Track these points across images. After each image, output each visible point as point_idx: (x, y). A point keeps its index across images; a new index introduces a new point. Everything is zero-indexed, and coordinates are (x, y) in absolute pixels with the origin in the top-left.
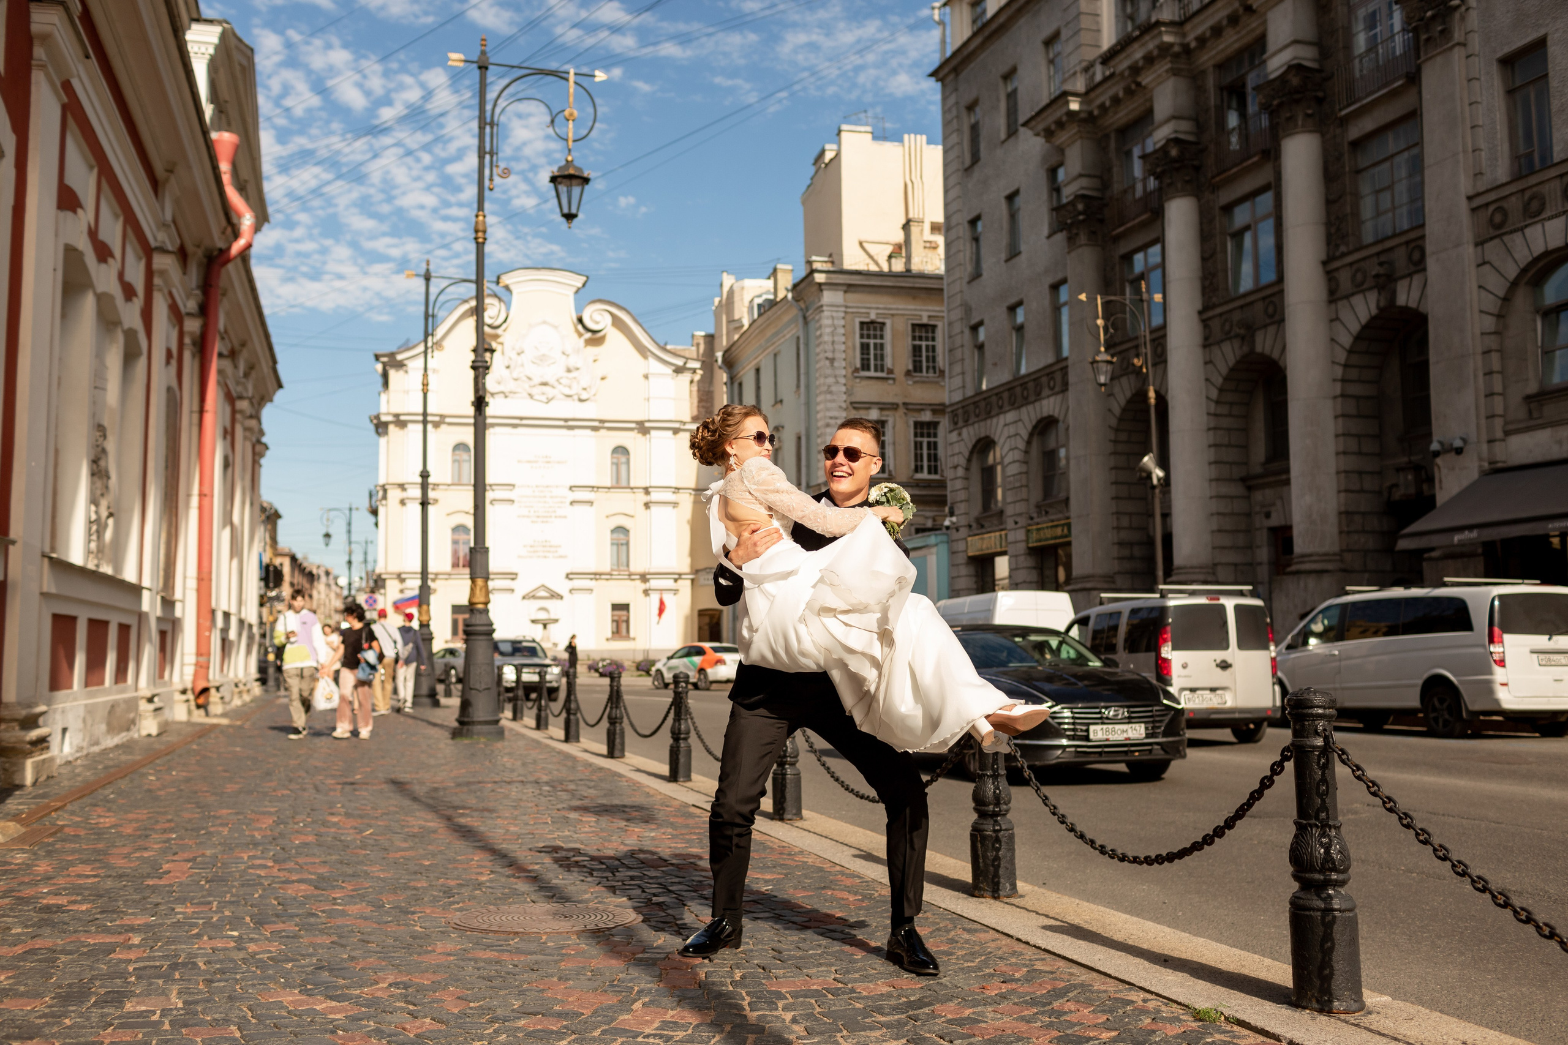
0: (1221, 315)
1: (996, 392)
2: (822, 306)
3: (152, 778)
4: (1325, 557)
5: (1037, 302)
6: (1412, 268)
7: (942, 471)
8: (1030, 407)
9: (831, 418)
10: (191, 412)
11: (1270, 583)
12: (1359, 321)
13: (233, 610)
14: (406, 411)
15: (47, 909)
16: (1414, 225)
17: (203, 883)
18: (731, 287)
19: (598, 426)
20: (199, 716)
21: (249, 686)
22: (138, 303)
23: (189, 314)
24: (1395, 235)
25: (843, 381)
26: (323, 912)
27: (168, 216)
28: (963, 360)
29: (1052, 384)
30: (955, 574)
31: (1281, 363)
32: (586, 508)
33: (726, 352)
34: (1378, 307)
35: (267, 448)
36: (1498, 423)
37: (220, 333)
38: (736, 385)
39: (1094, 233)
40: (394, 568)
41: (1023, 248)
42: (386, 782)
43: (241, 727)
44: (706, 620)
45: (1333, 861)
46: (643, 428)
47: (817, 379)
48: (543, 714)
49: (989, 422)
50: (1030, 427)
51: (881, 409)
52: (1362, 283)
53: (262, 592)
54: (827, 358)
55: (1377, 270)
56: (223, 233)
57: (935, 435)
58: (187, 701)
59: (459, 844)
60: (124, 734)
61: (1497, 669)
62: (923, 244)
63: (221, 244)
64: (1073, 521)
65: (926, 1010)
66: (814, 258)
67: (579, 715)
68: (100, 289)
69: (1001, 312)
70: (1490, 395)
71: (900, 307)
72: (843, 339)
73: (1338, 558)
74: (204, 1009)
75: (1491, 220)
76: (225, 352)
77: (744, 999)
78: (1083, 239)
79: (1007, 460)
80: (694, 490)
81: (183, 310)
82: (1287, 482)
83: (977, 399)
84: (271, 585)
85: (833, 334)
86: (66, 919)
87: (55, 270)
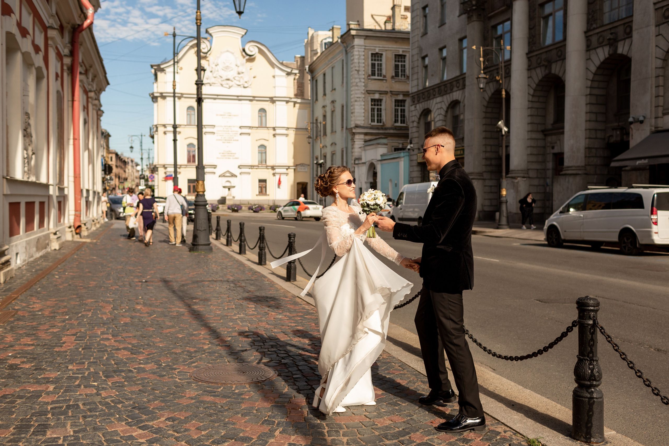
0: (536, 55)
1: (433, 88)
2: (354, 46)
3: (57, 277)
4: (578, 168)
5: (453, 46)
6: (626, 36)
7: (407, 122)
8: (448, 96)
9: (357, 98)
10: (68, 101)
11: (553, 178)
12: (600, 60)
13: (91, 188)
14: (165, 91)
15: (12, 367)
16: (628, 15)
17: (80, 350)
18: (313, 35)
19: (252, 99)
20: (77, 238)
21: (99, 220)
22: (41, 54)
23: (65, 55)
24: (619, 20)
25: (363, 80)
26: (135, 369)
27: (54, 12)
28: (418, 73)
29: (458, 85)
30: (411, 170)
31: (563, 79)
32: (247, 136)
33: (310, 66)
34: (609, 54)
35: (103, 112)
36: (660, 109)
37: (80, 63)
38: (314, 81)
39: (480, 15)
40: (162, 162)
41: (447, 21)
42: (161, 281)
43: (96, 244)
44: (301, 186)
45: (595, 376)
46: (272, 100)
47: (351, 79)
48: (229, 239)
49: (429, 102)
50: (447, 105)
51: (380, 94)
52: (602, 42)
53: (103, 176)
54: (356, 70)
55: (610, 36)
56: (80, 17)
57: (404, 106)
58: (72, 231)
59: (195, 323)
60: (44, 250)
61: (654, 226)
62: (400, 16)
63: (79, 22)
64: (466, 149)
65: (407, 437)
66: (351, 22)
67: (245, 242)
68: (24, 50)
69: (436, 50)
70: (657, 96)
71: (390, 46)
72: (363, 61)
73: (584, 168)
74: (83, 436)
75: (664, 14)
76: (83, 72)
77: (325, 429)
78: (475, 18)
79: (436, 120)
80: (296, 129)
81: (63, 54)
82: (563, 133)
83: (424, 91)
84: (107, 173)
85: (359, 59)
86: (20, 374)
87: (2, 44)
